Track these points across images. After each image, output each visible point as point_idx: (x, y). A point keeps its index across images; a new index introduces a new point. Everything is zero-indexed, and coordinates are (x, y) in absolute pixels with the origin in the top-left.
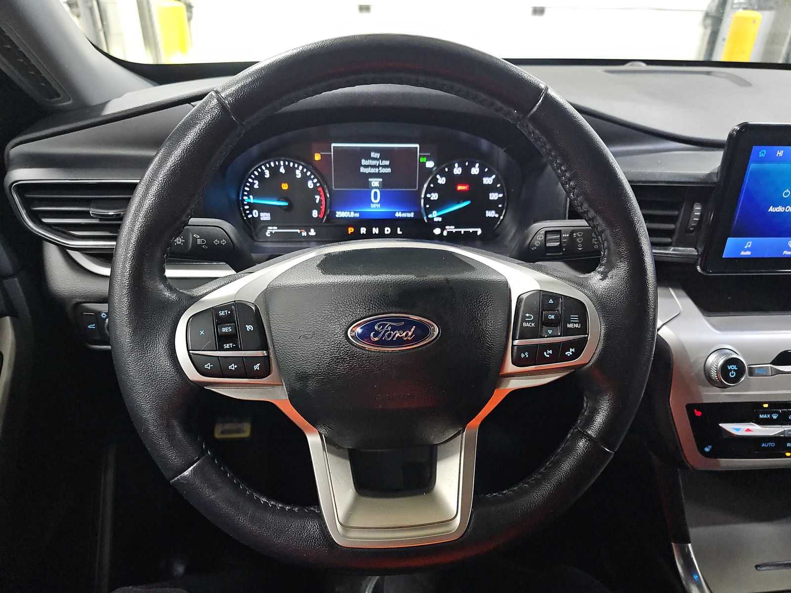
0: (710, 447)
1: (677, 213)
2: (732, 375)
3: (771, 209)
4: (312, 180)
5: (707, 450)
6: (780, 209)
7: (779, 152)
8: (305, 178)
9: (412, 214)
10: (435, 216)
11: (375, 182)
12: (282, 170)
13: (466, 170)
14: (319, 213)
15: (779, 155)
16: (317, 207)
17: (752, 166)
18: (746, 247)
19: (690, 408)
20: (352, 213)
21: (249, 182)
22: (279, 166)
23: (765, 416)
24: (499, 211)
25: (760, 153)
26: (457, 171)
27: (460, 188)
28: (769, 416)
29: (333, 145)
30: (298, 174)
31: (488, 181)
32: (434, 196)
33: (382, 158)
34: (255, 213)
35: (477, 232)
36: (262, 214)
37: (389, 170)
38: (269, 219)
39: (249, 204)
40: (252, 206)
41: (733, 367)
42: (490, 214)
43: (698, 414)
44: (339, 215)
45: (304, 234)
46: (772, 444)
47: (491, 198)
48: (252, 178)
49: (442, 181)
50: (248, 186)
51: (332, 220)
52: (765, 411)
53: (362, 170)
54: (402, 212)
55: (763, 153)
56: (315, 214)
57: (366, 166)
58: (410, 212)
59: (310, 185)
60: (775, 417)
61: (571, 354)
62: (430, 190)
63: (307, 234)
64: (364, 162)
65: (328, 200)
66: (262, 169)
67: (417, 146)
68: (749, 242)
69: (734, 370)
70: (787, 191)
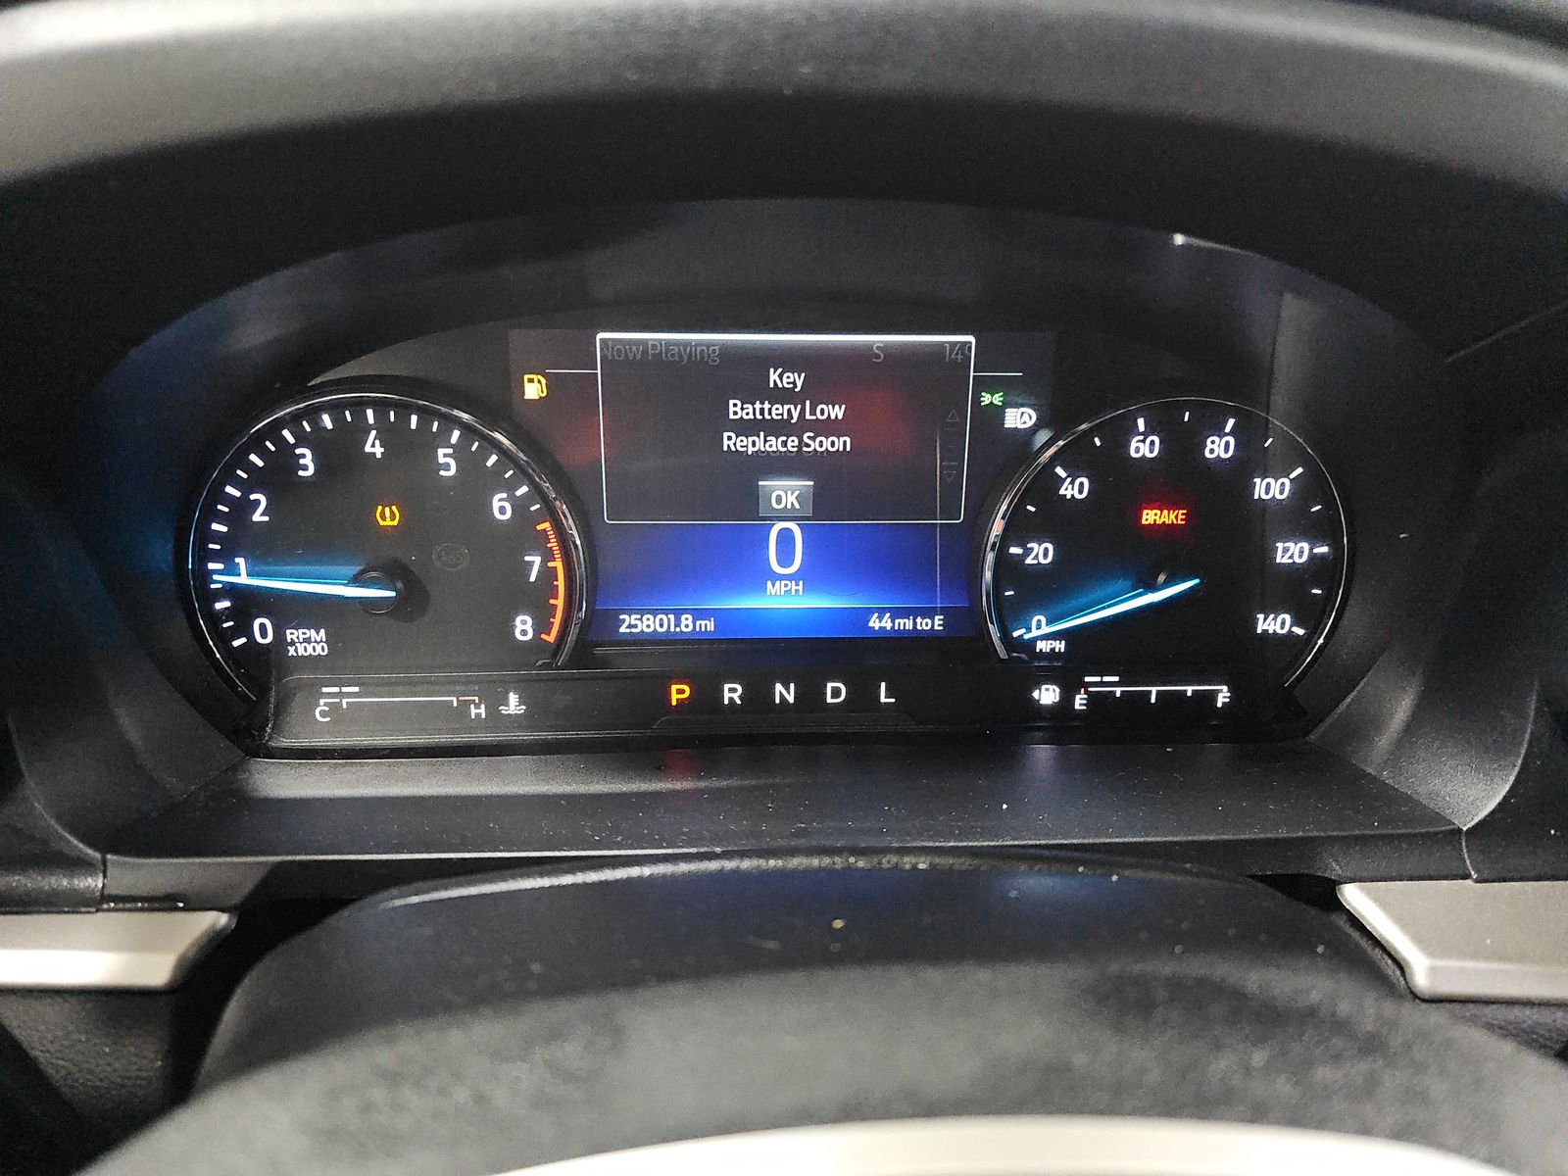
4: (510, 487)
8: (476, 482)
9: (938, 620)
10: (1041, 631)
11: (786, 492)
12: (374, 447)
13: (1182, 445)
14: (542, 626)
16: (537, 602)
20: (687, 620)
21: (229, 500)
22: (361, 430)
24: (1308, 614)
26: (1144, 447)
27: (1149, 517)
29: (601, 336)
30: (446, 460)
31: (1272, 489)
32: (1041, 553)
33: (815, 391)
34: (263, 632)
35: (1214, 695)
36: (291, 635)
37: (842, 443)
38: (321, 650)
39: (231, 591)
40: (248, 602)
42: (1274, 624)
44: (630, 626)
45: (478, 711)
47: (1281, 559)
48: (238, 483)
49: (1074, 489)
50: (221, 518)
51: (598, 651)
53: (730, 441)
54: (897, 613)
56: (523, 627)
57: (745, 428)
58: (929, 613)
59: (501, 507)
62: (1019, 529)
63: (493, 711)
64: (736, 409)
65: (580, 571)
66: (280, 441)
67: (971, 339)
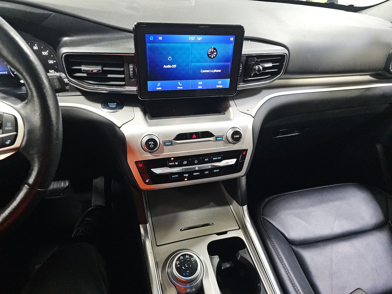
0: (148, 180)
1: (123, 69)
2: (152, 146)
3: (165, 66)
5: (147, 181)
6: (169, 66)
7: (160, 37)
15: (160, 39)
17: (148, 45)
18: (158, 85)
19: (137, 163)
23: (172, 164)
24: (56, 70)
25: (150, 38)
28: (174, 163)
31: (45, 53)
41: (151, 143)
43: (141, 165)
46: (177, 176)
52: (172, 161)
55: (151, 38)
60: (176, 163)
61: (9, 143)
68: (159, 83)
69: (152, 144)
70: (170, 57)
